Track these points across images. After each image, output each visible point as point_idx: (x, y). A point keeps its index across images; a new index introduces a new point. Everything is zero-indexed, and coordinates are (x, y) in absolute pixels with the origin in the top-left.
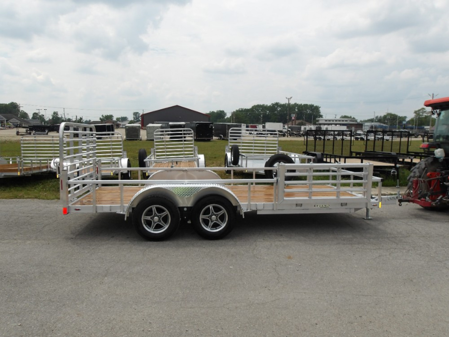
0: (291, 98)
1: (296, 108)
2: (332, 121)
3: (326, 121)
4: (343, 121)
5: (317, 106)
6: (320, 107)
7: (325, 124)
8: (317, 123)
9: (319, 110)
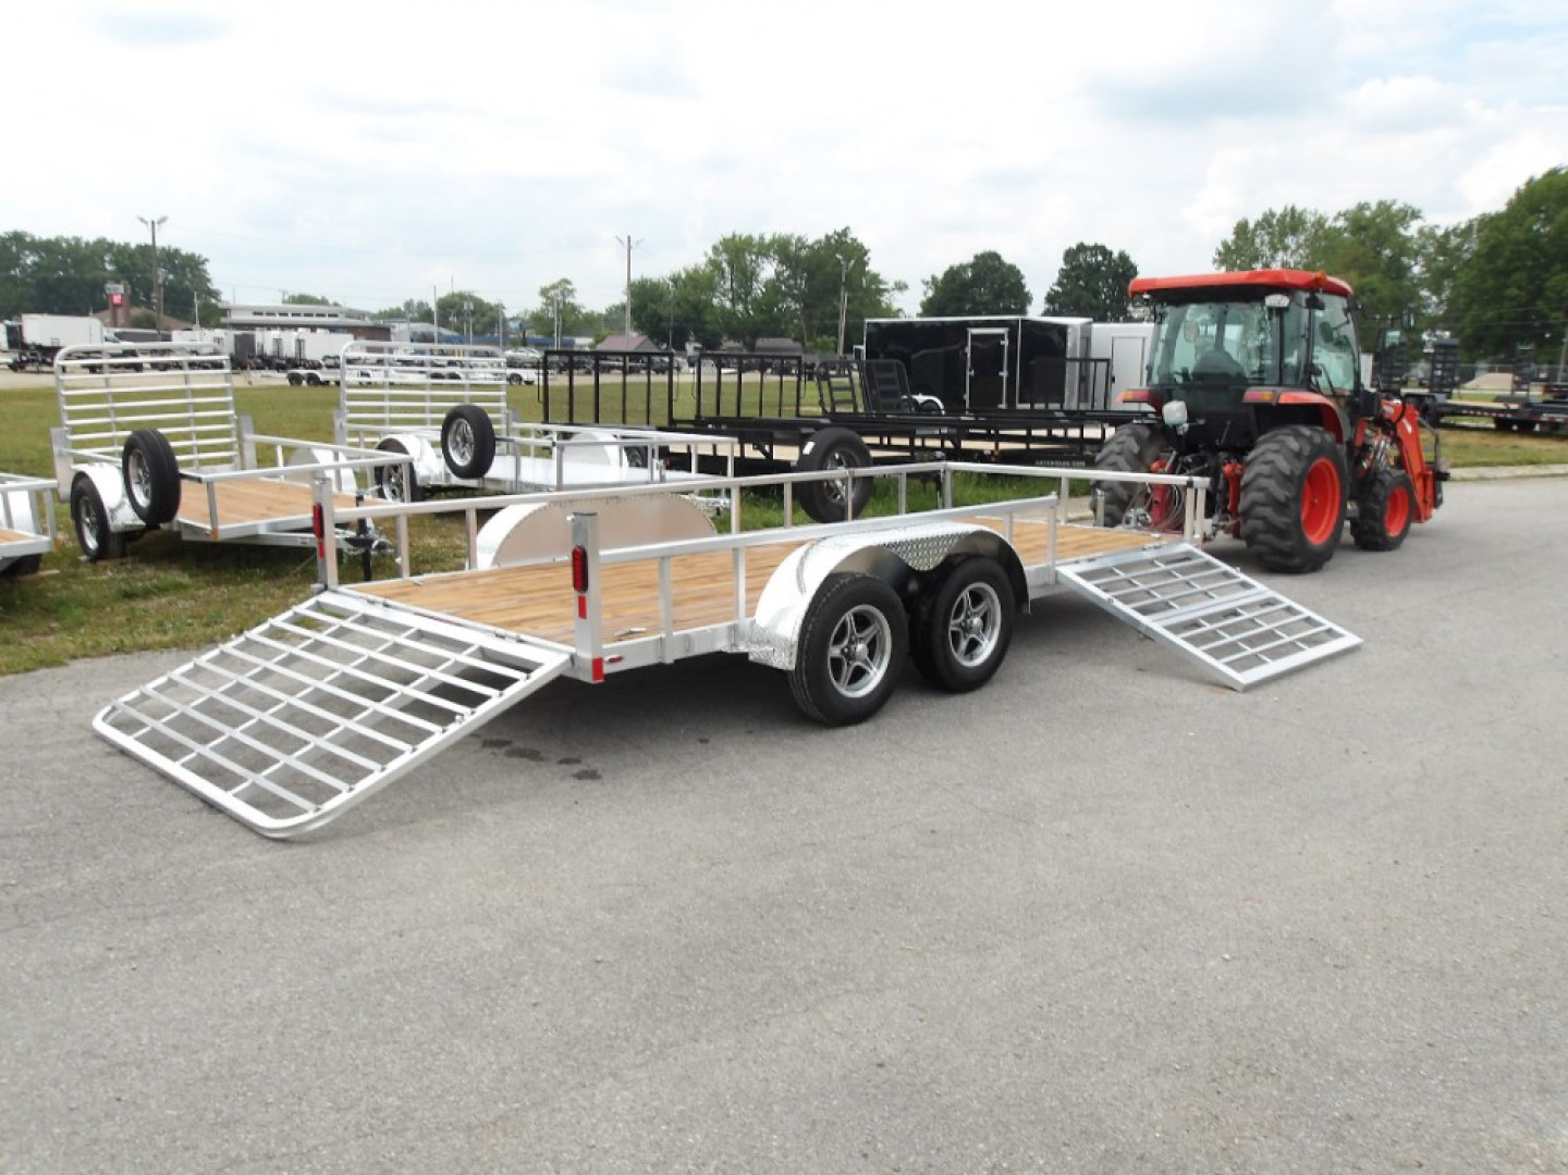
0: (163, 220)
1: (107, 258)
2: (281, 314)
3: (256, 314)
4: (323, 315)
5: (193, 256)
6: (207, 260)
7: (270, 326)
8: (223, 320)
9: (205, 271)
